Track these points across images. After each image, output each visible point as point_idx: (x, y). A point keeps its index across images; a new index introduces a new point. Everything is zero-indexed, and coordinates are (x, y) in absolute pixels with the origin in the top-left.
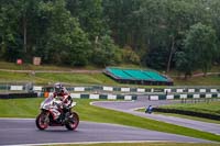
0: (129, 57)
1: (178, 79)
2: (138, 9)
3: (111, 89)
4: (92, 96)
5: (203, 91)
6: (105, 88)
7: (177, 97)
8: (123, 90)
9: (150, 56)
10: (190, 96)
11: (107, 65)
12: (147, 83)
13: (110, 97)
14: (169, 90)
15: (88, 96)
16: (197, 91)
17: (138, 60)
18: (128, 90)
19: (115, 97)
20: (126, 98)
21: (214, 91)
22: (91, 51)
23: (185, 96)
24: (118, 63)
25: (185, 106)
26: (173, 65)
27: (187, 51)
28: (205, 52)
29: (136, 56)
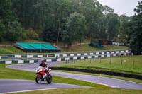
0: (31, 35)
1: (64, 48)
2: (36, 4)
3: (20, 56)
4: (7, 62)
5: (79, 55)
6: (16, 56)
7: (63, 59)
8: (28, 56)
9: (45, 34)
10: (71, 59)
11: (17, 40)
12: (44, 51)
13: (20, 61)
14: (58, 55)
15: (4, 62)
16: (75, 55)
17: (38, 37)
18: (32, 56)
19: (23, 62)
20: (30, 62)
21: (86, 54)
22: (5, 32)
23: (68, 59)
24: (24, 39)
25: (68, 65)
26: (60, 39)
27: (69, 30)
28: (80, 30)
29: (36, 34)
